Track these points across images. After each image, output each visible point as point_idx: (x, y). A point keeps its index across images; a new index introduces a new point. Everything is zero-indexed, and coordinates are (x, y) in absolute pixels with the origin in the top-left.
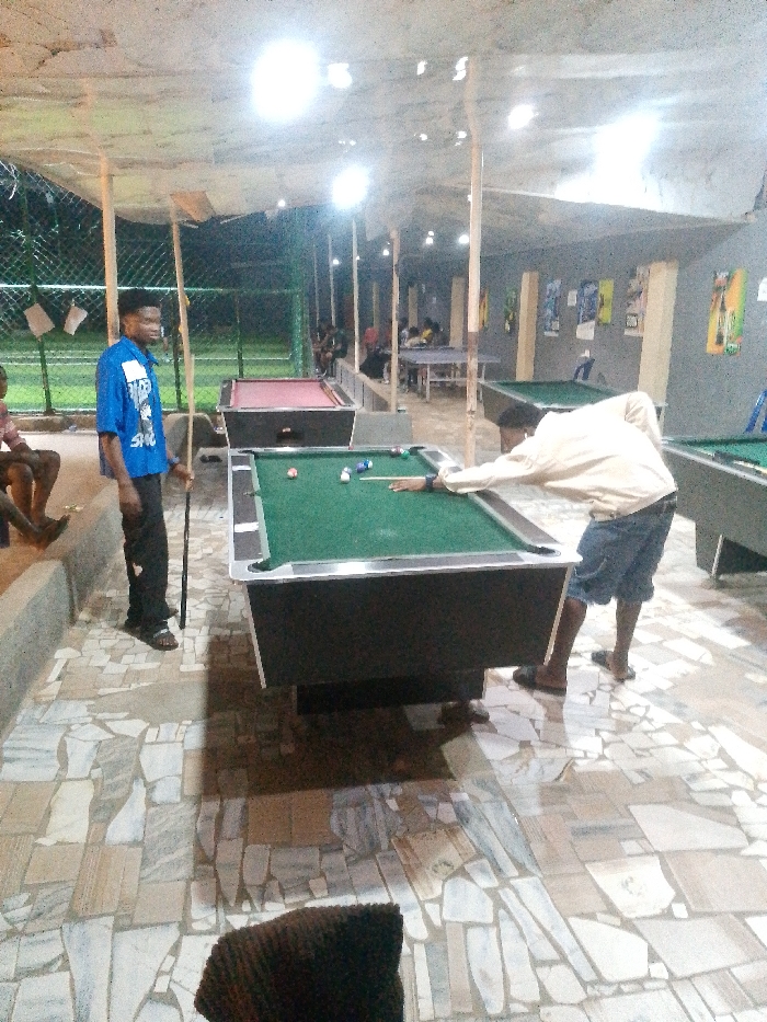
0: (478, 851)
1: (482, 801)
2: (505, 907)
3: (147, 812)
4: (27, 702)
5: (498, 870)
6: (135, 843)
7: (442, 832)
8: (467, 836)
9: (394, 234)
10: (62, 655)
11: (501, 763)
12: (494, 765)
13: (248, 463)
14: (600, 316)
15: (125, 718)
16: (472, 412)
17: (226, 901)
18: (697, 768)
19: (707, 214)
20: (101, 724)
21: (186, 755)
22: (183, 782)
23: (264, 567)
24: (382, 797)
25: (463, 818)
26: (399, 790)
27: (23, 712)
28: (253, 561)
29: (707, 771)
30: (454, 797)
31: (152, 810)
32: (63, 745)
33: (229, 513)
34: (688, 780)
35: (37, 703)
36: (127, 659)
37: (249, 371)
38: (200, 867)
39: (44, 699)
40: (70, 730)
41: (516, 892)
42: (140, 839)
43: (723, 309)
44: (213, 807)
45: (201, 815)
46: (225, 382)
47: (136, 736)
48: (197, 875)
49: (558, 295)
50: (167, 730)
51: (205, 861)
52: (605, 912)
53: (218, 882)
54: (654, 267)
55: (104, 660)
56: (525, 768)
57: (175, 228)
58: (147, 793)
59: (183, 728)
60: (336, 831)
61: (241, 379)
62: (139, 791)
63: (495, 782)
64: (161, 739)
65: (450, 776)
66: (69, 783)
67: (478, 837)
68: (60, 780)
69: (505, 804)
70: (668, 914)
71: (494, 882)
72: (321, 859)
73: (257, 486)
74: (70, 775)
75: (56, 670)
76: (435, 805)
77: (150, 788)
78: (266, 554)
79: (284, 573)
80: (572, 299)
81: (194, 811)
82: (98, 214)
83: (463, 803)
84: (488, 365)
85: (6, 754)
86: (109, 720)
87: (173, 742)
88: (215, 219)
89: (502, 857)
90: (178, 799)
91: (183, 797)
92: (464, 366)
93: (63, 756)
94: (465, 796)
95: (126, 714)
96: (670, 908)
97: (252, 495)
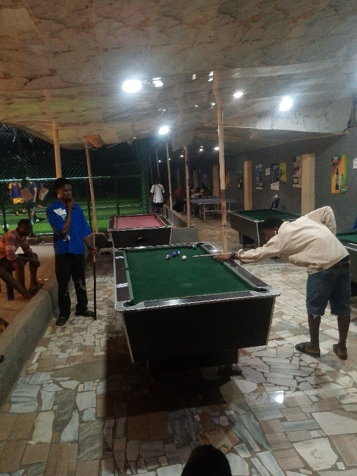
0: (240, 439)
1: (241, 414)
2: (254, 467)
3: (79, 427)
4: (23, 373)
5: (250, 449)
6: (75, 442)
7: (221, 430)
8: (234, 432)
9: (185, 148)
10: (39, 350)
11: (249, 395)
12: (245, 395)
13: (122, 256)
14: (281, 179)
15: (68, 380)
16: (225, 226)
17: (119, 469)
18: (343, 392)
19: (326, 131)
20: (57, 383)
21: (97, 397)
22: (96, 410)
23: (131, 304)
24: (192, 414)
25: (232, 423)
26: (200, 411)
27: (21, 379)
28: (126, 301)
29: (349, 394)
30: (227, 413)
31: (83, 425)
32: (39, 394)
33: (114, 279)
34: (340, 398)
35: (27, 373)
36: (68, 351)
37: (121, 212)
38: (106, 453)
39: (30, 372)
40: (42, 387)
41: (259, 459)
42: (77, 439)
43: (337, 173)
44: (111, 422)
45: (106, 427)
46: (111, 218)
47: (73, 388)
48: (104, 457)
49: (261, 170)
50: (88, 385)
51: (108, 450)
52: (304, 468)
53: (115, 460)
54: (304, 156)
55: (58, 352)
56: (260, 397)
57: (87, 150)
58: (80, 416)
59: (96, 384)
60: (170, 432)
61: (119, 216)
62: (76, 415)
63: (246, 405)
64: (85, 390)
65: (225, 403)
66: (42, 413)
67: (239, 433)
68: (38, 411)
69: (252, 416)
70: (335, 468)
71: (248, 455)
72: (164, 448)
73: (127, 266)
74: (43, 408)
75: (36, 358)
76: (218, 417)
77: (81, 414)
78: (132, 297)
79: (140, 306)
80: (268, 172)
81: (102, 425)
82: (52, 146)
83: (231, 415)
84: (231, 204)
85: (13, 400)
86: (61, 381)
87: (91, 391)
88: (105, 146)
89: (252, 442)
90: (94, 419)
91: (97, 418)
92: (220, 204)
93: (39, 400)
94: (232, 412)
95: (68, 378)
96: (335, 465)
97: (125, 270)
